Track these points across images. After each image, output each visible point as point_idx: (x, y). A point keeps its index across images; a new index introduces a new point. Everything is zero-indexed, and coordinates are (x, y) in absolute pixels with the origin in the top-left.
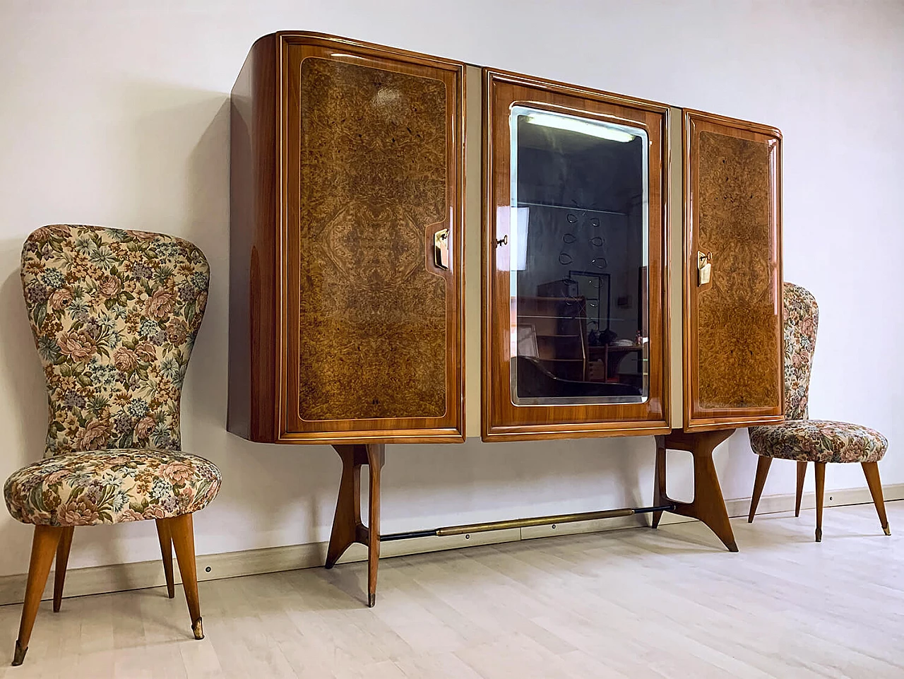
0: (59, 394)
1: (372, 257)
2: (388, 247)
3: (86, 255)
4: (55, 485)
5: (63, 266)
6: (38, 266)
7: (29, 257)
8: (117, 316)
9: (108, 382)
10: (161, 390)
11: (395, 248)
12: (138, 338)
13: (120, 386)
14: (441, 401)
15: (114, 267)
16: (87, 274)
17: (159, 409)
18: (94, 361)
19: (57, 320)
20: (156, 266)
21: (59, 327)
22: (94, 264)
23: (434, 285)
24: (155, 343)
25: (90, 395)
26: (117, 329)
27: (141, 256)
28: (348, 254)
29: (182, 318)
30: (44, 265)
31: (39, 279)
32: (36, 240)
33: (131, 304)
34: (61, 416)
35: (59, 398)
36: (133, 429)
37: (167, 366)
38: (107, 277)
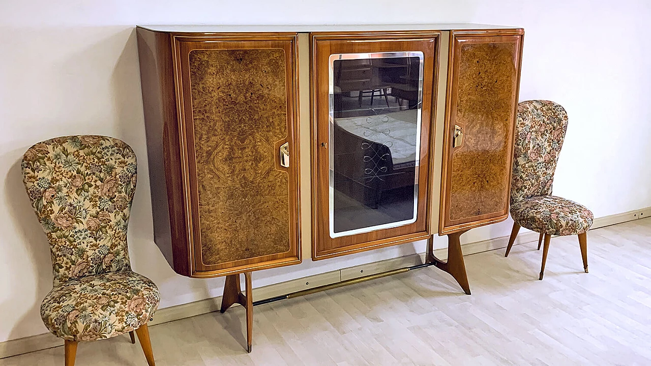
0: (57, 248)
1: (241, 168)
2: (251, 160)
3: (61, 164)
4: (74, 323)
5: (48, 175)
6: (34, 177)
7: (27, 172)
8: (85, 199)
9: (84, 238)
10: (116, 237)
11: (255, 160)
12: (99, 210)
13: (92, 239)
14: (287, 243)
15: (78, 169)
16: (63, 176)
17: (116, 248)
18: (75, 228)
19: (50, 208)
20: (104, 164)
21: (52, 212)
22: (66, 169)
23: (281, 177)
24: (109, 212)
25: (75, 247)
26: (85, 207)
27: (93, 159)
28: (226, 168)
29: (123, 194)
30: (37, 176)
31: (36, 185)
32: (29, 161)
33: (91, 190)
34: (60, 260)
35: (58, 250)
36: (102, 262)
37: (118, 224)
38: (75, 176)
